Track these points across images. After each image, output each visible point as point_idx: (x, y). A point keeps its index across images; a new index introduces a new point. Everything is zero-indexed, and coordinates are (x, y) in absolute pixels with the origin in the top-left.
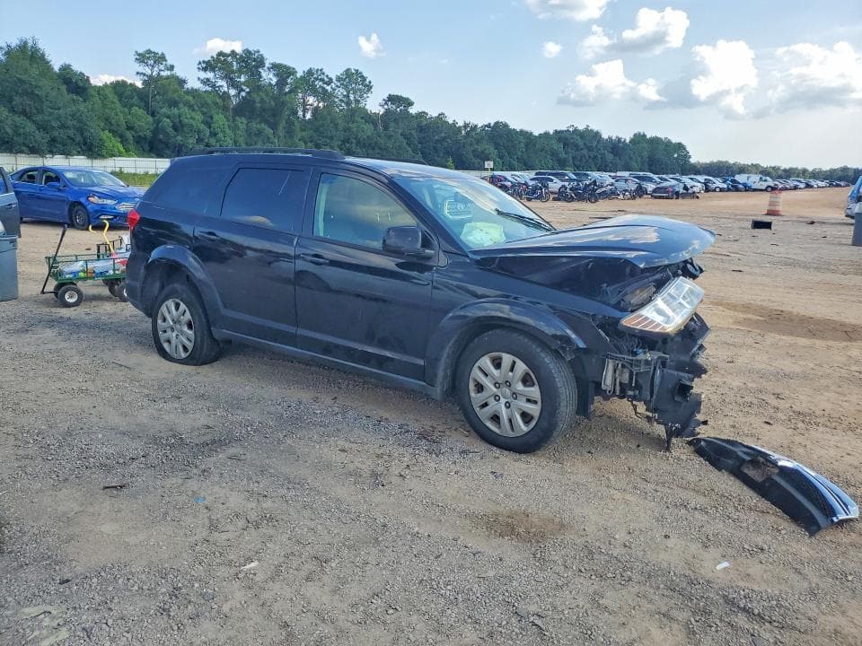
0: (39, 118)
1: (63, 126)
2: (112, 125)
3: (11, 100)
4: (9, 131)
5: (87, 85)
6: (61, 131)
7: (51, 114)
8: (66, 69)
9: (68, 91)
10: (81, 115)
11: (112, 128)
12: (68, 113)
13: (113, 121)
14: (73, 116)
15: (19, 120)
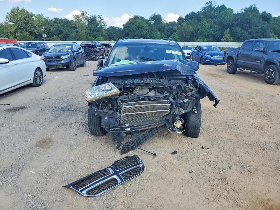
0: (250, 30)
1: (257, 32)
2: (275, 30)
3: (242, 25)
4: (240, 35)
5: (270, 17)
6: (256, 34)
7: (254, 29)
8: (264, 12)
9: (263, 20)
10: (264, 28)
11: (275, 32)
12: (260, 28)
13: (276, 29)
14: (261, 29)
15: (243, 31)
